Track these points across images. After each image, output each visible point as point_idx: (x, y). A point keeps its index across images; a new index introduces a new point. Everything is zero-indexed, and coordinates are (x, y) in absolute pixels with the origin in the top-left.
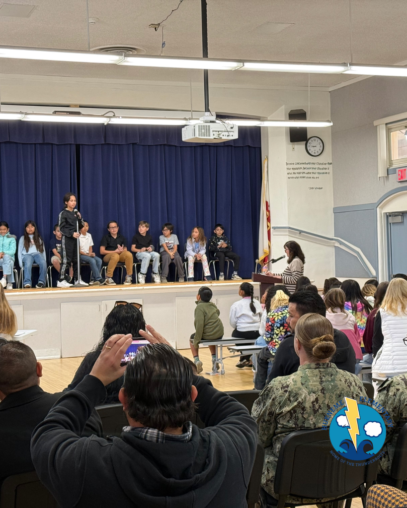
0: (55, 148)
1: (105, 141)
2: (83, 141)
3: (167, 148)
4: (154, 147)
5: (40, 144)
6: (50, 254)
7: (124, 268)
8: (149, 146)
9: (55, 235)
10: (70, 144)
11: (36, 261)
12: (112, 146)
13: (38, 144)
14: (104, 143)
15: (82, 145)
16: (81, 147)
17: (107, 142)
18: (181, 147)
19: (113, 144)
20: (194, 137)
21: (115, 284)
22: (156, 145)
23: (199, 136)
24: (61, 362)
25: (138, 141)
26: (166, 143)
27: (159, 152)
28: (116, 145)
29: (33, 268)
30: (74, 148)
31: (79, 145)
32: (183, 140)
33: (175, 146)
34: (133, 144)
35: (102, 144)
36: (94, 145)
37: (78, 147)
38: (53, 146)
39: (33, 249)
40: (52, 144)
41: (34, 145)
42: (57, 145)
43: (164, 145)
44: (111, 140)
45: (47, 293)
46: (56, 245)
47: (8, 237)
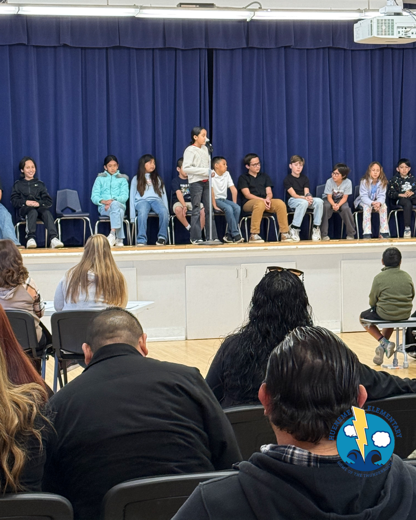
0: (180, 54)
1: (247, 44)
2: (218, 44)
3: (332, 52)
4: (315, 51)
5: (160, 49)
6: (172, 199)
7: (271, 219)
8: (307, 49)
9: (178, 172)
10: (200, 49)
11: (155, 210)
12: (256, 51)
13: (156, 49)
14: (245, 46)
15: (216, 49)
16: (214, 52)
17: (250, 46)
18: (352, 50)
19: (258, 49)
20: (370, 36)
21: (263, 241)
22: (317, 49)
23: (378, 34)
24: (186, 346)
25: (292, 43)
26: (331, 46)
27: (321, 57)
28: (262, 49)
29: (149, 217)
30: (205, 55)
31: (212, 49)
32: (355, 40)
33: (345, 50)
34: (285, 47)
35: (243, 49)
36: (232, 50)
37: (210, 52)
38: (177, 51)
39: (150, 192)
40: (176, 49)
41: (151, 51)
42: (182, 50)
43: (329, 48)
44: (255, 43)
45: (168, 253)
46: (181, 185)
47: (117, 177)
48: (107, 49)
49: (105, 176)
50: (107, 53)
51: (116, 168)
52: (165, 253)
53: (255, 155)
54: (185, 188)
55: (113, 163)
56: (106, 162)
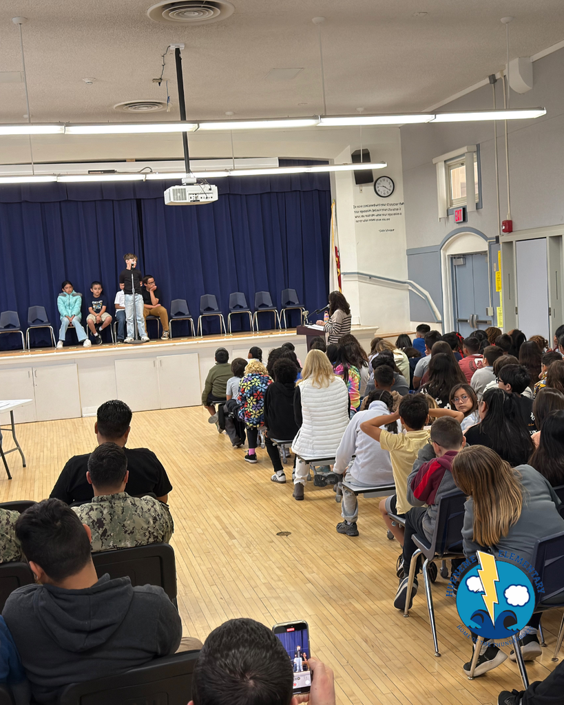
5: (102, 200)
10: (130, 199)
15: (143, 199)
16: (141, 201)
26: (229, 192)
30: (134, 203)
40: (113, 201)
41: (94, 202)
42: (116, 201)
46: (93, 302)
47: (74, 295)
48: (60, 202)
49: (65, 296)
50: (60, 205)
51: (71, 289)
52: (97, 352)
53: (151, 277)
54: (95, 304)
55: (68, 285)
56: (63, 286)
